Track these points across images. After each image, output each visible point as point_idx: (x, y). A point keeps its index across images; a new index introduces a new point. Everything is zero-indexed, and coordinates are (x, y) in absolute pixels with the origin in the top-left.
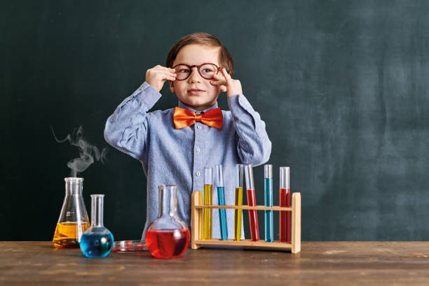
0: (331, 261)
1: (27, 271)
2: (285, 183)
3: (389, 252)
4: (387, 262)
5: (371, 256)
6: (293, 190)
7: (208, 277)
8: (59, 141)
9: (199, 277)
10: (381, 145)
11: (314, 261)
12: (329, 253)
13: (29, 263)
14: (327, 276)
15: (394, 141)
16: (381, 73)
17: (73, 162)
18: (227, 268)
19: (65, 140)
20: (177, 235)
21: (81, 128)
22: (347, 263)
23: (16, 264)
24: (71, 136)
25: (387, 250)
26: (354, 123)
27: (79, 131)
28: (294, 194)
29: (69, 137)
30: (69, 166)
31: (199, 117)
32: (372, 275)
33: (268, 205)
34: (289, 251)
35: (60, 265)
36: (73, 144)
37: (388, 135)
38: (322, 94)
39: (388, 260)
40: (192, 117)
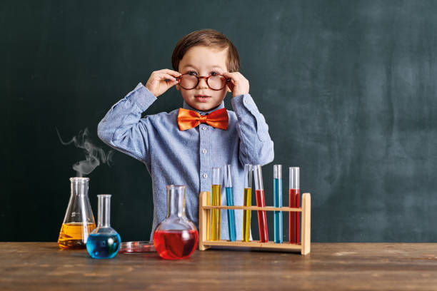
1: (34, 272)
2: (295, 183)
3: (399, 254)
4: (399, 263)
6: (302, 191)
7: (218, 279)
8: (64, 143)
9: (209, 278)
10: (389, 145)
11: (326, 262)
12: (339, 254)
13: (35, 264)
14: (339, 277)
15: (402, 141)
16: (389, 73)
17: (78, 164)
18: (238, 270)
19: (69, 143)
20: (186, 236)
21: (86, 130)
23: (22, 265)
24: (77, 138)
25: (398, 251)
26: (361, 123)
27: (85, 134)
28: (304, 195)
29: (74, 139)
30: (74, 168)
31: (204, 118)
32: (385, 276)
33: (277, 206)
34: (298, 253)
35: (66, 266)
36: (79, 146)
37: (395, 135)
38: (328, 94)
39: (399, 261)
40: (197, 118)
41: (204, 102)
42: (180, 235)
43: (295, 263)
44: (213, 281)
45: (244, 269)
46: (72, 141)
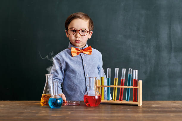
0: (156, 109)
1: (30, 114)
3: (179, 106)
4: (180, 110)
5: (172, 107)
6: (139, 79)
7: (107, 117)
8: (42, 58)
9: (104, 117)
10: (170, 58)
11: (150, 110)
12: (154, 106)
13: (29, 111)
14: (157, 116)
15: (175, 57)
17: (49, 68)
18: (114, 113)
19: (45, 58)
21: (53, 52)
22: (163, 110)
23: (24, 111)
24: (48, 56)
25: (178, 104)
26: (158, 49)
27: (52, 54)
28: (139, 81)
29: (47, 56)
30: (47, 70)
31: (82, 51)
32: (176, 116)
34: (137, 105)
35: (43, 111)
36: (49, 59)
37: (173, 54)
38: (144, 37)
39: (180, 109)
40: (79, 51)
41: (78, 43)
42: (94, 97)
43: (137, 110)
44: (105, 118)
45: (118, 113)
46: (46, 57)
